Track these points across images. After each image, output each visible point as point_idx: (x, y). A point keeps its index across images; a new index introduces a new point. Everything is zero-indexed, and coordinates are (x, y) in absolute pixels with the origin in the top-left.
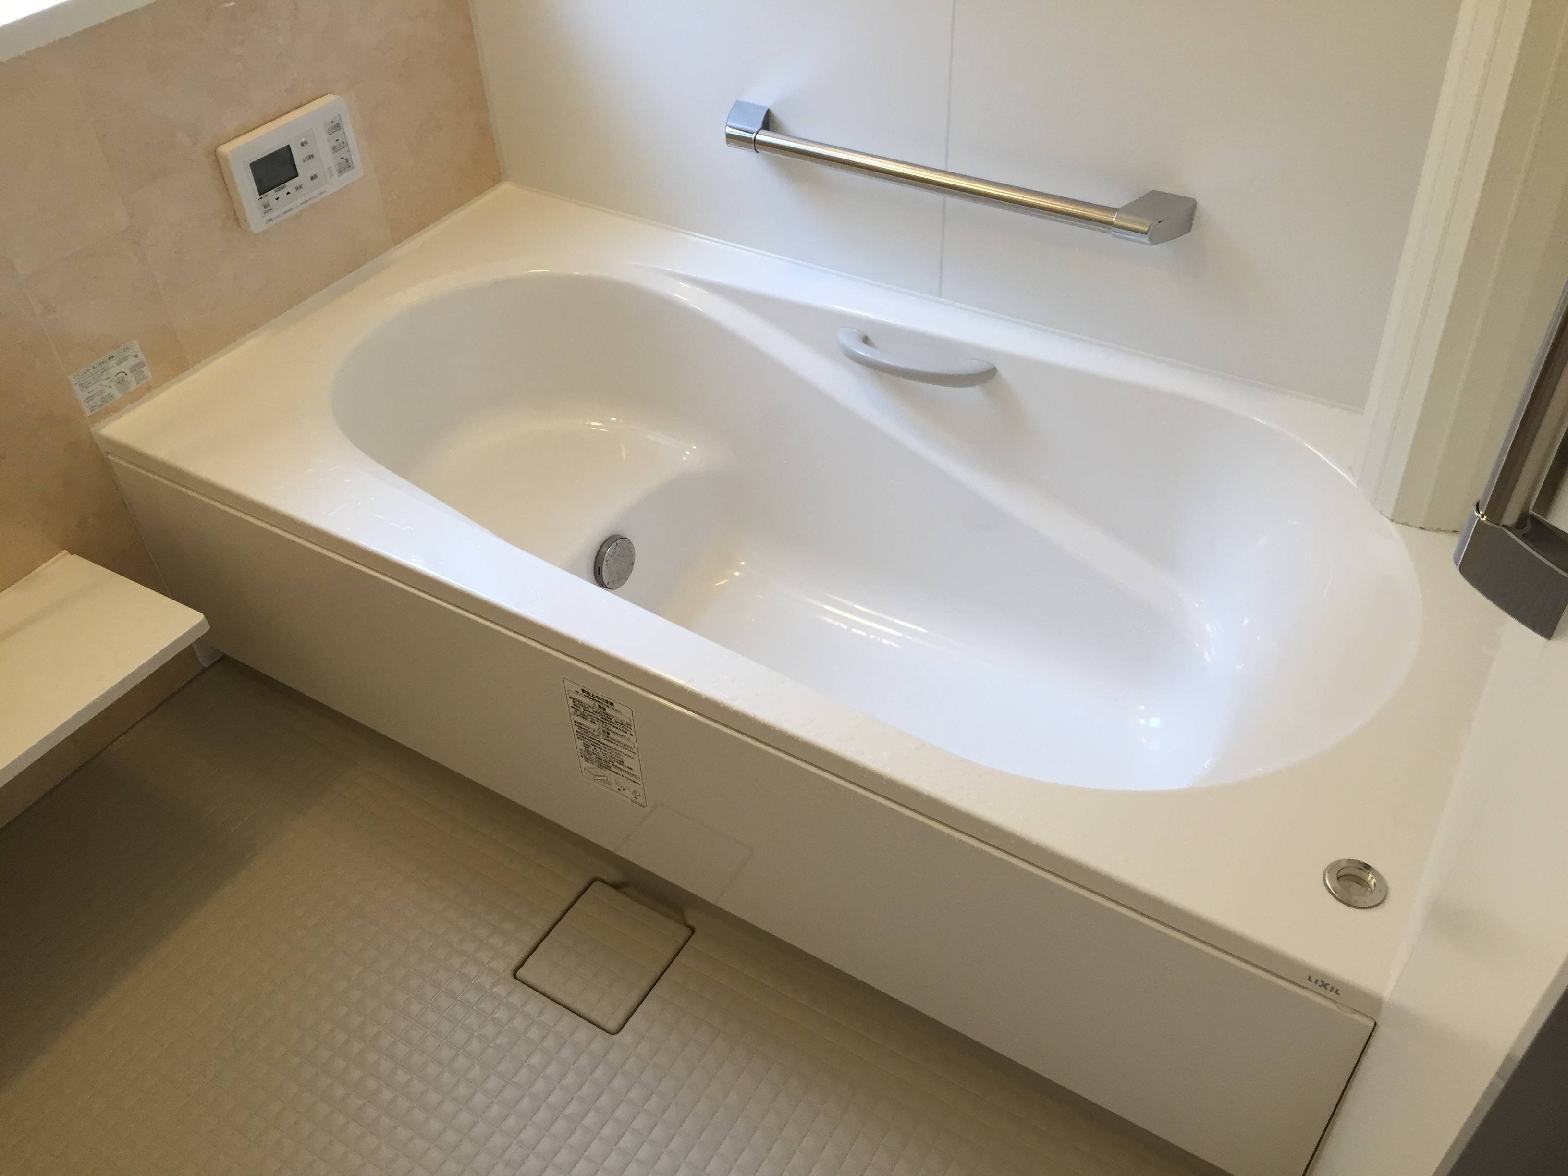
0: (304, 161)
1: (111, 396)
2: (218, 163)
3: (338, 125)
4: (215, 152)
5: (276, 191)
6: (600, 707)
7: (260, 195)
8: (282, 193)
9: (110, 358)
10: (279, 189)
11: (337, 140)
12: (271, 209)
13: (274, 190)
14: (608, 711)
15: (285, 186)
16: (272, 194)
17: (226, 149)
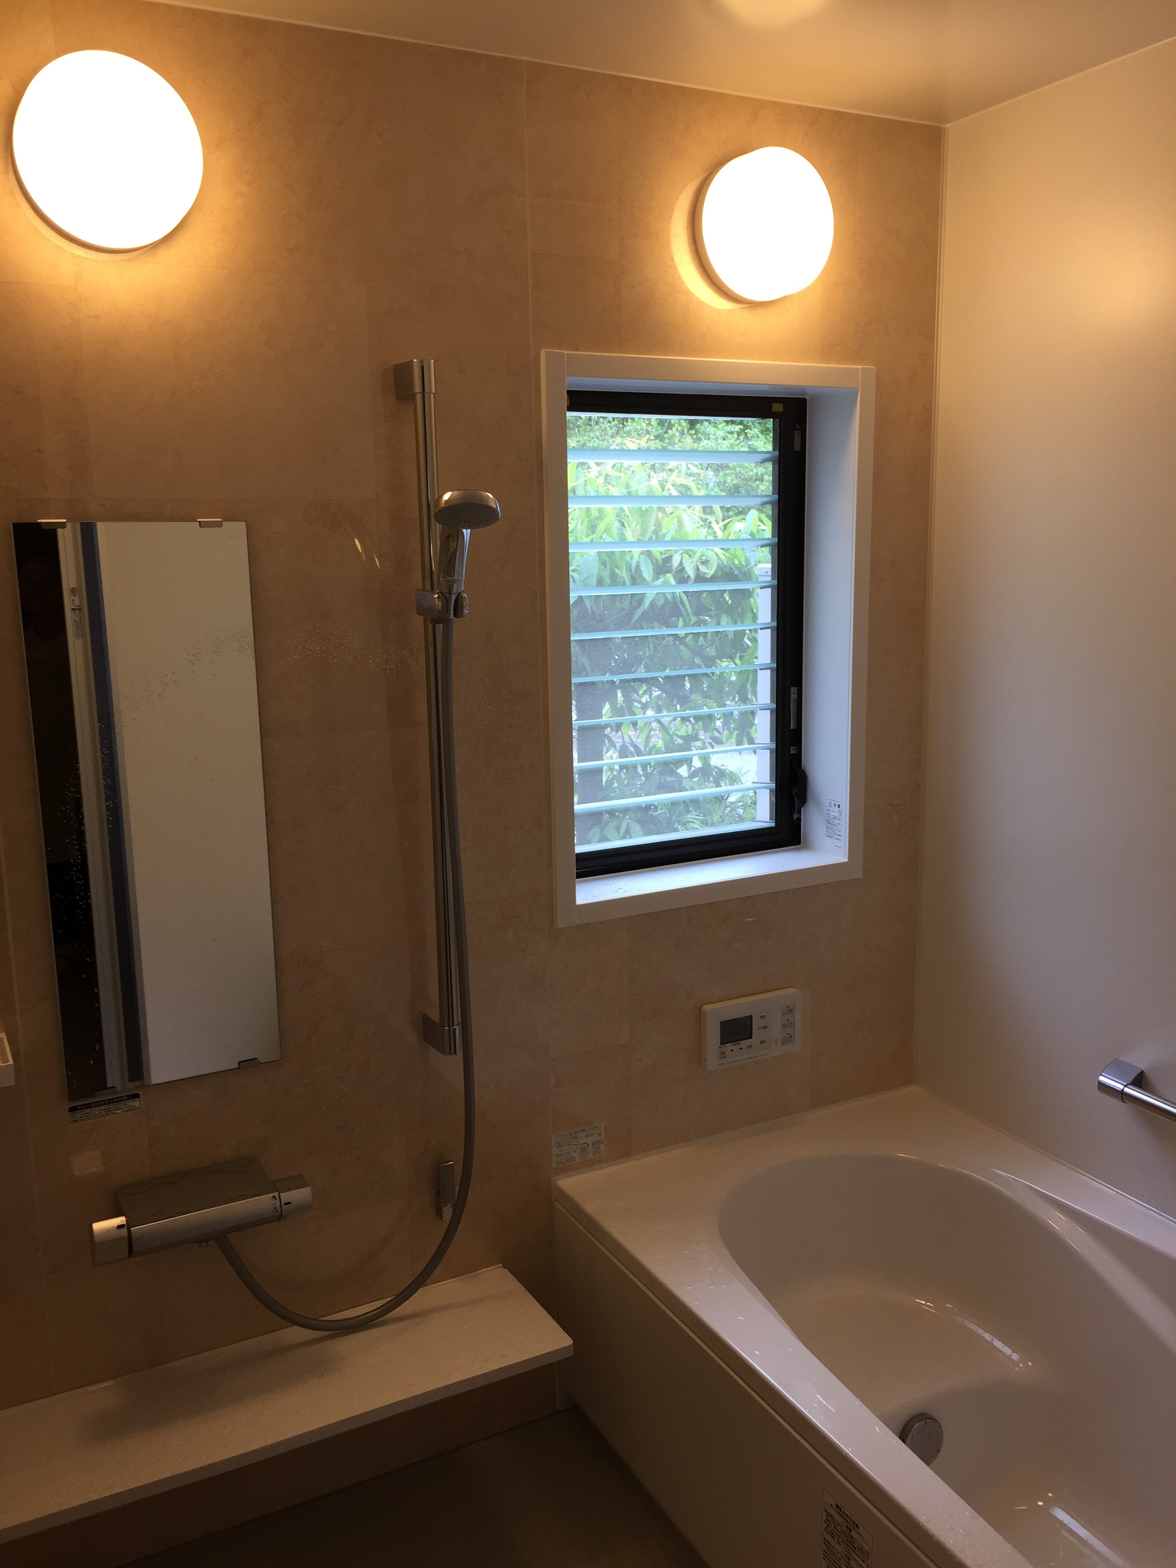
0: (759, 1029)
1: (573, 1158)
2: (700, 1015)
3: (791, 1010)
4: (700, 1008)
5: (733, 1045)
6: (847, 1527)
7: (721, 1044)
8: (736, 1048)
9: (582, 1131)
10: (735, 1044)
11: (788, 1020)
12: (725, 1057)
13: (731, 1044)
14: (854, 1534)
15: (740, 1043)
16: (729, 1046)
17: (707, 1008)
